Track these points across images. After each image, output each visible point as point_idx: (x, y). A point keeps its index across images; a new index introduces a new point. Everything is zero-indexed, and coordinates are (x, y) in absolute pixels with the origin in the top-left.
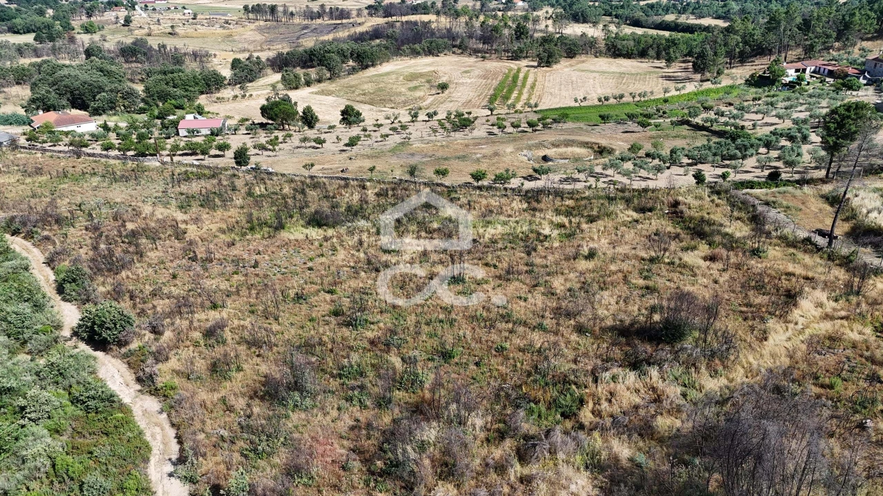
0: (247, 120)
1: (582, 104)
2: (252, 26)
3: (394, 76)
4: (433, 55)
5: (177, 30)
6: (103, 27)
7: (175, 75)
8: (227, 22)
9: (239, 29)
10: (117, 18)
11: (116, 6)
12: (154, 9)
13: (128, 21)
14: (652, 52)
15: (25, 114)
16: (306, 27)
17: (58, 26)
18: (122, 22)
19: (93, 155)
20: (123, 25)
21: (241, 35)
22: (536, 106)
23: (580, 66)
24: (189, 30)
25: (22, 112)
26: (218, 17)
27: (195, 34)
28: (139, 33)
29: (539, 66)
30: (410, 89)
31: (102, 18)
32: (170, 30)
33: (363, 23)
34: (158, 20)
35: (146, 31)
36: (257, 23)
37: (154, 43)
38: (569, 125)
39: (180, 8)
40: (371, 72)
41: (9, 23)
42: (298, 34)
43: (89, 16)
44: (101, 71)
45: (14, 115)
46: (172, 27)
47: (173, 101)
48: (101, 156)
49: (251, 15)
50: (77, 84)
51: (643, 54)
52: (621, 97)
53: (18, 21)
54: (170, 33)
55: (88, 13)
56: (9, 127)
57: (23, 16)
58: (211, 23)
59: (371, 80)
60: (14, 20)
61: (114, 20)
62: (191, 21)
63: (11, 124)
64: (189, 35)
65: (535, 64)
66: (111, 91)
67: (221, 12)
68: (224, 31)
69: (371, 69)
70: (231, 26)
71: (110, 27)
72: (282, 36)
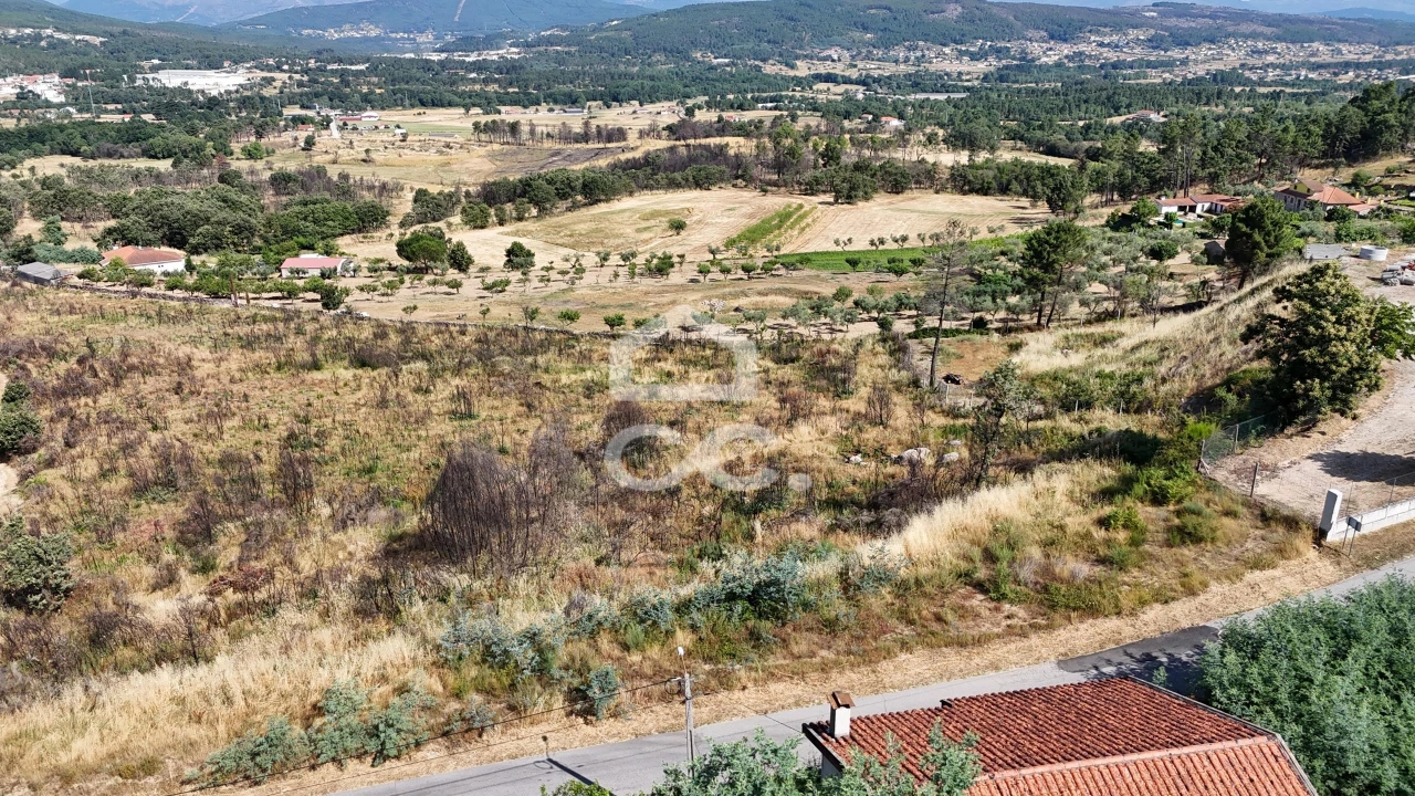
0: (382, 261)
1: (846, 248)
2: (482, 151)
3: (627, 214)
4: (701, 188)
5: (374, 155)
6: (274, 151)
7: (318, 206)
8: (448, 146)
9: (463, 154)
10: (296, 139)
11: (303, 123)
12: (355, 129)
13: (310, 143)
14: (1015, 186)
15: (97, 249)
16: (557, 153)
17: (210, 149)
18: (302, 144)
19: (155, 296)
20: (303, 149)
21: (462, 162)
22: (778, 249)
23: (902, 205)
24: (391, 155)
25: (92, 246)
26: (436, 138)
27: (398, 161)
28: (319, 160)
29: (836, 202)
30: (639, 231)
31: (277, 140)
32: (363, 156)
33: (637, 147)
34: (351, 142)
35: (330, 157)
36: (489, 148)
37: (333, 173)
38: (807, 272)
39: (392, 127)
40: (602, 208)
41: (144, 144)
42: (545, 162)
43: (260, 135)
44: (225, 201)
45: (82, 250)
46: (367, 151)
47: (301, 239)
48: (164, 297)
49: (483, 137)
50: (177, 214)
51: (1004, 190)
52: (904, 239)
53: (157, 141)
54: (364, 161)
55: (257, 133)
56: (72, 265)
57: (167, 134)
58: (424, 147)
59: (594, 219)
60: (151, 140)
61: (291, 141)
62: (398, 143)
63: (76, 261)
64: (390, 162)
65: (832, 200)
66: (219, 223)
67: (448, 132)
68: (442, 157)
69: (602, 205)
70: (453, 151)
71: (284, 151)
72: (520, 165)
